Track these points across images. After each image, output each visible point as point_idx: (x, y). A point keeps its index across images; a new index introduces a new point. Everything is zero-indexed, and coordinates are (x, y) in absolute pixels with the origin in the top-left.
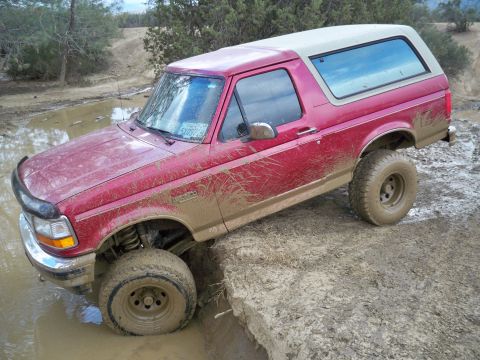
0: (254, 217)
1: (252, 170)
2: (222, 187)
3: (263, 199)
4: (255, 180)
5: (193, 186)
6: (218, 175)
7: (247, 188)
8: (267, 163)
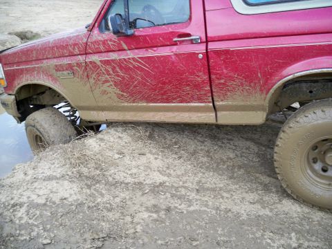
0: (129, 116)
1: (121, 67)
2: (93, 76)
3: (134, 102)
4: (123, 78)
5: (70, 67)
6: (90, 62)
7: (116, 84)
8: (136, 64)
